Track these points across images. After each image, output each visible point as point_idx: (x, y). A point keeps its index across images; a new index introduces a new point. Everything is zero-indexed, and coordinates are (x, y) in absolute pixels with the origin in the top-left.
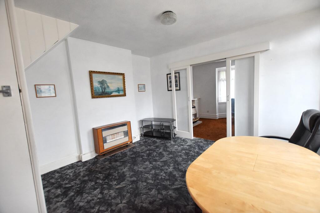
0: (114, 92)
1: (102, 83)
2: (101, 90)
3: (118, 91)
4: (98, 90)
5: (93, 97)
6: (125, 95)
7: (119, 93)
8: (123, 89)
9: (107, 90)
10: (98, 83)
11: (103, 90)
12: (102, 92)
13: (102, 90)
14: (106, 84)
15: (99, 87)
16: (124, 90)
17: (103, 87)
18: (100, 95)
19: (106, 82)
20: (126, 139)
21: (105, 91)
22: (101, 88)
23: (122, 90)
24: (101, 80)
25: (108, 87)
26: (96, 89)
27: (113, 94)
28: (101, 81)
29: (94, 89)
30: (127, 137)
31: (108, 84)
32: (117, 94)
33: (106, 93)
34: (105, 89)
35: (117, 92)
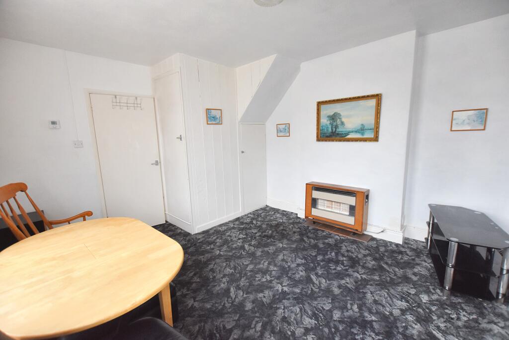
0: (352, 132)
1: (333, 118)
2: (330, 130)
3: (362, 130)
4: (326, 129)
5: (318, 140)
6: (376, 139)
7: (363, 134)
8: (373, 127)
9: (340, 129)
10: (328, 118)
11: (334, 129)
12: (332, 132)
13: (332, 129)
14: (340, 118)
15: (328, 125)
16: (376, 129)
17: (335, 124)
18: (327, 137)
19: (341, 115)
20: (350, 221)
21: (336, 130)
22: (330, 127)
23: (371, 129)
24: (332, 114)
25: (342, 123)
26: (324, 128)
27: (349, 137)
28: (332, 116)
29: (321, 128)
30: (353, 218)
31: (343, 120)
32: (358, 136)
33: (338, 134)
34: (336, 127)
35: (359, 132)
